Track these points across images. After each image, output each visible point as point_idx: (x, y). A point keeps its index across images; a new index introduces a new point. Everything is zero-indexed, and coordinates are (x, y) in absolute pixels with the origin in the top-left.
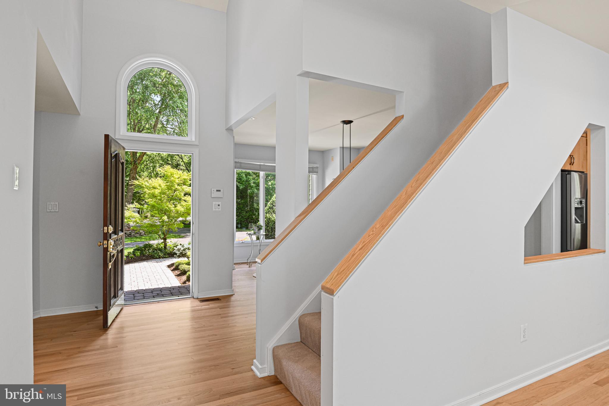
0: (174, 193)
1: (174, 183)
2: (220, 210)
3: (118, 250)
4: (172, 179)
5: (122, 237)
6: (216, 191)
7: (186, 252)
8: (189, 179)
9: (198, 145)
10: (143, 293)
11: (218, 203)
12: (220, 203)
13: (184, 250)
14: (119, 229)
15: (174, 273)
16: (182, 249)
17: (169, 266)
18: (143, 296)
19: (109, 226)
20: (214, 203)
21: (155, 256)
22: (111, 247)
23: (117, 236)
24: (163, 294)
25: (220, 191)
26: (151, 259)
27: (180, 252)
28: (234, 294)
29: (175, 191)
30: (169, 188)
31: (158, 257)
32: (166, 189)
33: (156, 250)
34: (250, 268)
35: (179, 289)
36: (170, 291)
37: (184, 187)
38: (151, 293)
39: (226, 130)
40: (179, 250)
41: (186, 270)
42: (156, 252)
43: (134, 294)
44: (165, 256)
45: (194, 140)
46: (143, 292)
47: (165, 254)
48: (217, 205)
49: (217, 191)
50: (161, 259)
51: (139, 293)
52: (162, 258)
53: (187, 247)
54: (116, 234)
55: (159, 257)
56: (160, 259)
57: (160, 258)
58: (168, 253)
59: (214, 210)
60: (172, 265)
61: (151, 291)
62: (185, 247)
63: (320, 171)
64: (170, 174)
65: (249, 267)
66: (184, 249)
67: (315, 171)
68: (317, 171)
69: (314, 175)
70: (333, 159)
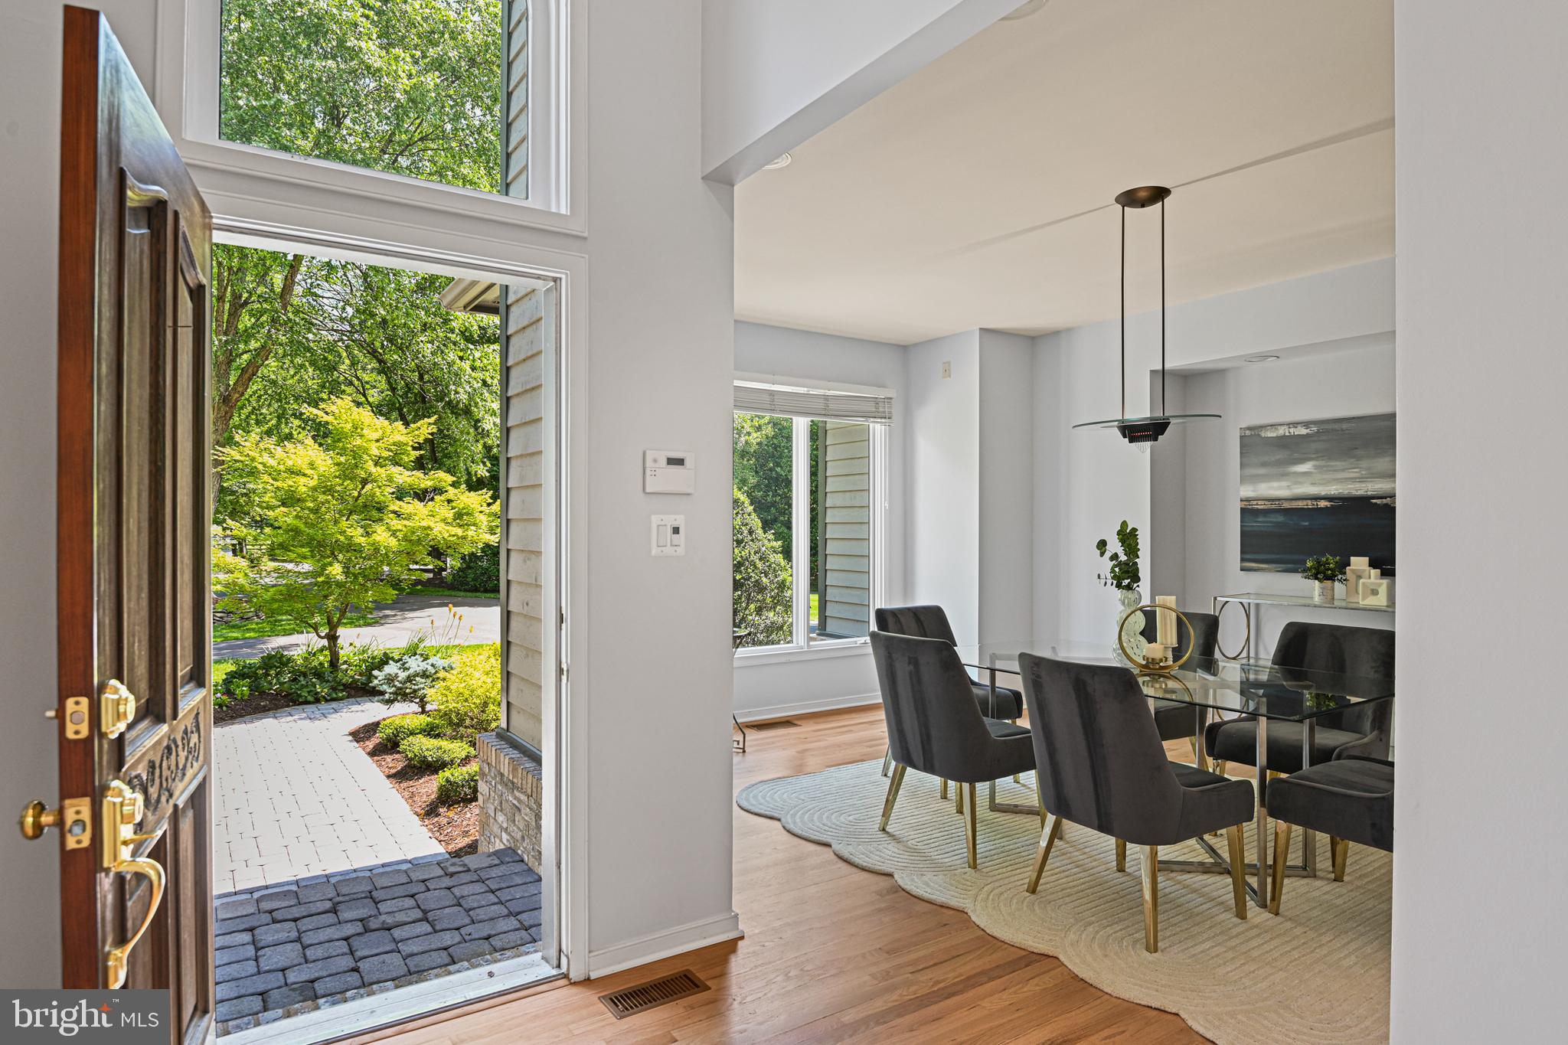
0: (363, 488)
1: (365, 456)
2: (681, 551)
3: (176, 806)
4: (358, 442)
5: (198, 714)
6: (665, 461)
7: (416, 687)
8: (411, 443)
9: (585, 238)
10: (295, 920)
11: (672, 520)
12: (679, 520)
13: (409, 679)
14: (180, 674)
15: (380, 766)
16: (403, 675)
17: (360, 735)
18: (299, 940)
20: (655, 520)
21: (300, 696)
23: (165, 728)
24: (389, 920)
25: (680, 462)
26: (288, 706)
27: (395, 686)
28: (742, 938)
29: (364, 482)
30: (347, 473)
31: (310, 698)
32: (336, 477)
33: (305, 675)
35: (447, 882)
36: (412, 896)
37: (395, 470)
38: (330, 918)
39: (703, 178)
40: (390, 680)
41: (430, 759)
42: (303, 683)
43: (251, 930)
44: (334, 696)
45: (564, 210)
46: (296, 912)
47: (334, 689)
48: (669, 531)
49: (672, 461)
50: (323, 706)
51: (275, 921)
52: (327, 701)
53: (418, 669)
54: (160, 719)
55: (316, 699)
56: (320, 706)
57: (317, 701)
58: (344, 685)
59: (654, 551)
60: (371, 729)
61: (328, 905)
62: (411, 671)
63: (897, 410)
64: (349, 426)
66: (409, 677)
67: (884, 412)
68: (890, 413)
69: (878, 426)
70: (947, 372)
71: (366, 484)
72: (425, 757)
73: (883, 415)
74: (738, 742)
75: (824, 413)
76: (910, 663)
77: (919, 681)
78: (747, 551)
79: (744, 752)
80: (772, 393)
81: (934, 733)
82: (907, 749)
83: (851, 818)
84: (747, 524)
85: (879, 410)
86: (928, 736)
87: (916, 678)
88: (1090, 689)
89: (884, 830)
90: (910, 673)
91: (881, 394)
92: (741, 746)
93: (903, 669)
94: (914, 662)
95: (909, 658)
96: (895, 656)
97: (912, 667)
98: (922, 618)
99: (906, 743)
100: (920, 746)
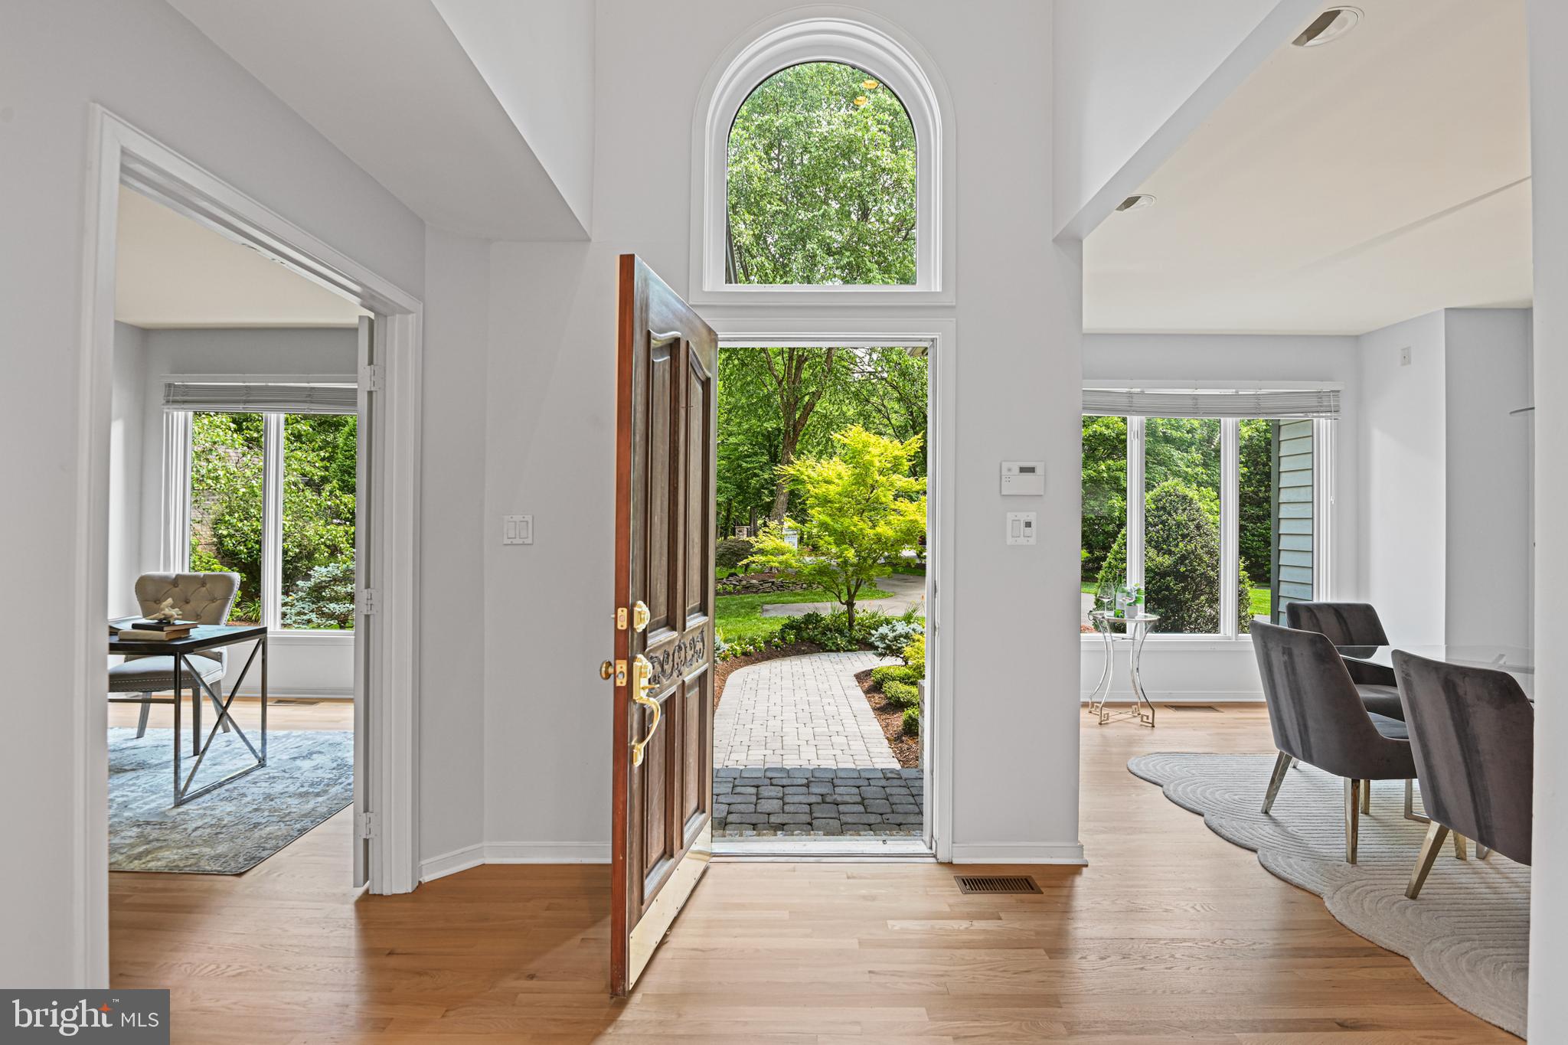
0: (872, 492)
1: (872, 468)
2: (1032, 541)
3: (684, 681)
4: (867, 457)
5: (702, 632)
6: (1018, 470)
7: (900, 645)
8: (906, 456)
9: (953, 307)
10: (783, 787)
11: (1024, 517)
12: (1032, 517)
13: (896, 639)
14: (687, 609)
15: (869, 701)
16: (891, 635)
17: (861, 677)
18: (782, 799)
19: (634, 605)
20: (1010, 516)
21: (827, 645)
22: (644, 682)
23: (675, 634)
24: (839, 799)
25: (1032, 470)
26: (819, 652)
27: (885, 643)
28: (1087, 866)
29: (873, 488)
30: (860, 480)
31: (834, 648)
32: (853, 484)
33: (831, 630)
34: (1106, 730)
35: (884, 783)
36: (858, 787)
37: (895, 477)
38: (804, 790)
39: (1055, 240)
40: (883, 638)
41: (902, 700)
42: (829, 636)
43: (758, 787)
44: (850, 648)
45: (939, 289)
46: (785, 782)
47: (849, 642)
48: (1023, 525)
49: (1023, 470)
50: (842, 654)
51: (772, 785)
52: (844, 651)
53: (903, 632)
54: (674, 629)
55: (837, 649)
56: (840, 654)
57: (838, 650)
58: (857, 640)
59: (1010, 541)
60: (868, 673)
61: (805, 781)
62: (897, 632)
63: (1346, 404)
64: (860, 446)
65: (1100, 724)
66: (895, 637)
67: (1330, 406)
68: (1338, 406)
69: (1323, 421)
70: (1406, 359)
71: (874, 489)
72: (899, 698)
73: (1328, 409)
74: (1148, 717)
75: (1254, 411)
76: (1284, 653)
77: (1294, 669)
78: (1193, 546)
79: (1153, 726)
80: (1195, 397)
81: (1311, 723)
82: (1287, 737)
83: (1236, 797)
84: (1194, 520)
85: (1325, 403)
86: (1306, 726)
87: (1291, 668)
88: (1461, 692)
89: (1266, 812)
90: (1285, 663)
91: (1327, 387)
92: (1150, 721)
93: (1278, 659)
94: (1288, 652)
95: (1284, 648)
96: (1271, 645)
97: (1286, 658)
99: (1285, 731)
100: (1297, 734)
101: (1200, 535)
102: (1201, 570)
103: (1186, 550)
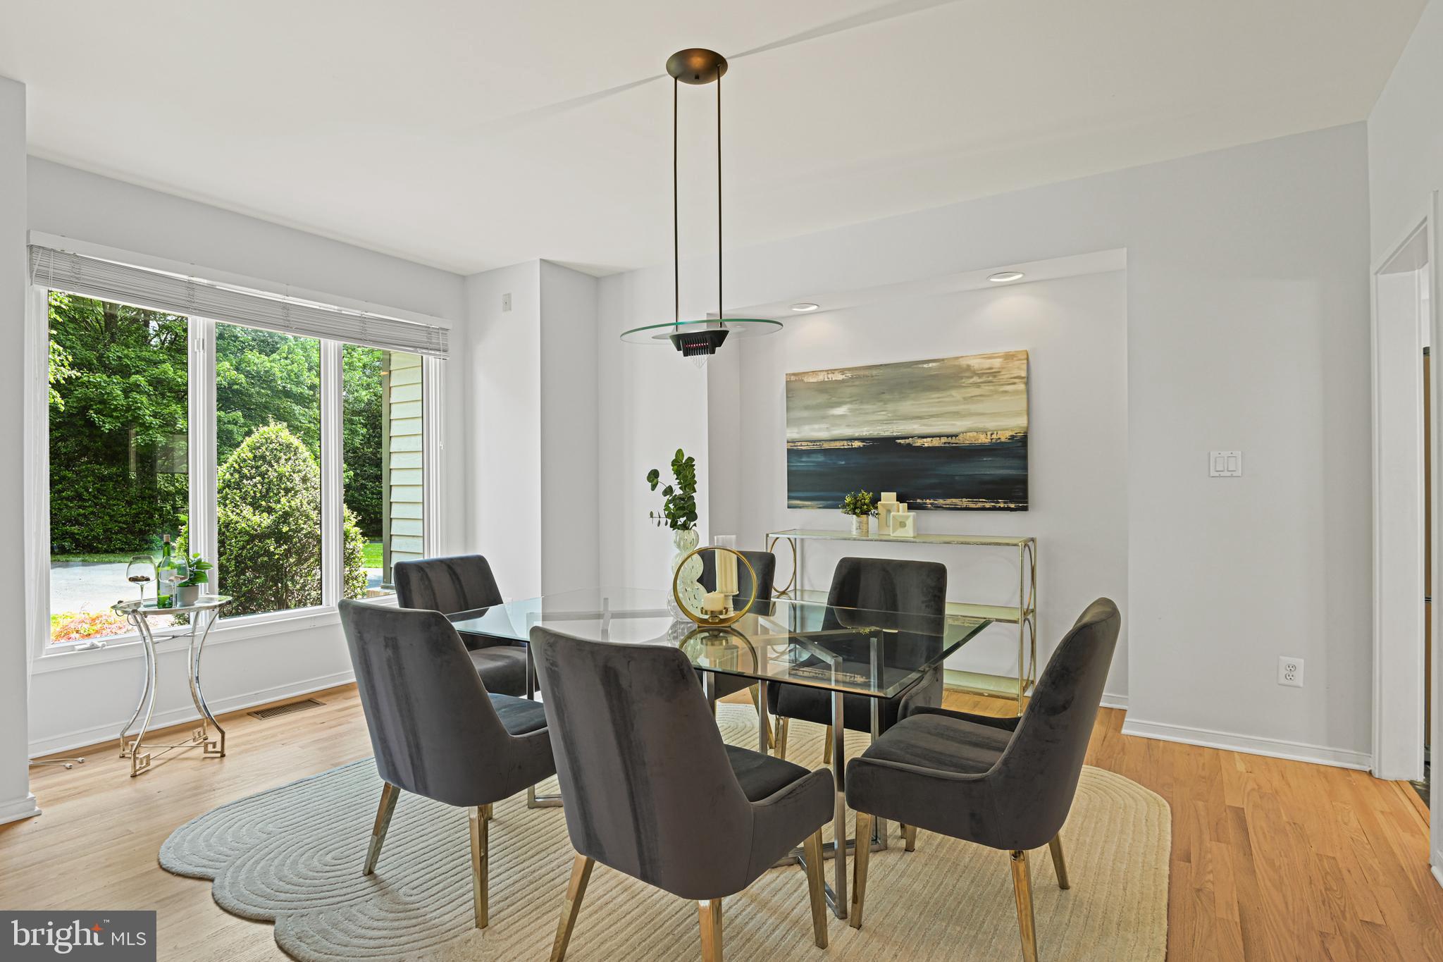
63: (454, 345)
65: (134, 776)
67: (438, 344)
68: (446, 345)
69: (431, 359)
70: (507, 305)
73: (437, 347)
74: (214, 745)
75: (360, 336)
76: (386, 646)
77: (401, 668)
78: (298, 501)
79: (223, 756)
80: (285, 307)
81: (425, 742)
82: (393, 765)
83: (329, 858)
84: (299, 471)
85: (429, 341)
86: (418, 747)
87: (396, 668)
88: (624, 683)
89: (370, 872)
90: (389, 660)
91: (435, 323)
92: (218, 748)
93: (379, 656)
94: (392, 644)
95: (386, 638)
96: (367, 636)
97: (390, 652)
98: (458, 570)
99: (391, 755)
100: (408, 760)
101: (307, 489)
102: (306, 528)
103: (290, 507)
